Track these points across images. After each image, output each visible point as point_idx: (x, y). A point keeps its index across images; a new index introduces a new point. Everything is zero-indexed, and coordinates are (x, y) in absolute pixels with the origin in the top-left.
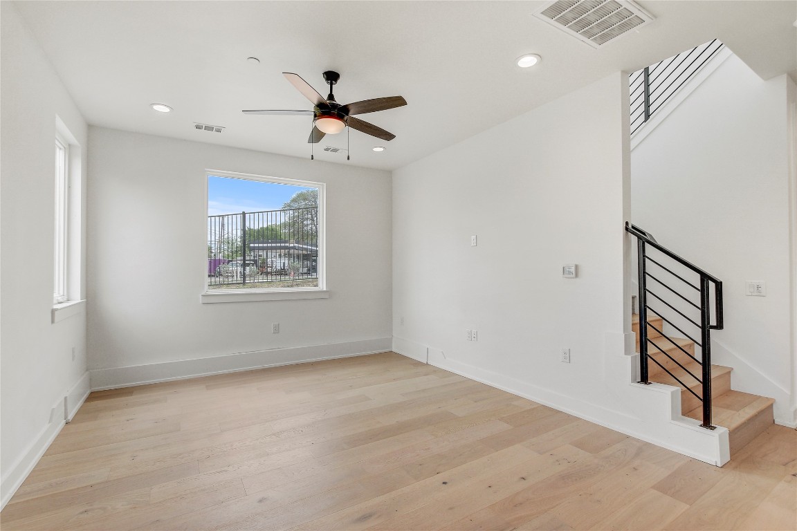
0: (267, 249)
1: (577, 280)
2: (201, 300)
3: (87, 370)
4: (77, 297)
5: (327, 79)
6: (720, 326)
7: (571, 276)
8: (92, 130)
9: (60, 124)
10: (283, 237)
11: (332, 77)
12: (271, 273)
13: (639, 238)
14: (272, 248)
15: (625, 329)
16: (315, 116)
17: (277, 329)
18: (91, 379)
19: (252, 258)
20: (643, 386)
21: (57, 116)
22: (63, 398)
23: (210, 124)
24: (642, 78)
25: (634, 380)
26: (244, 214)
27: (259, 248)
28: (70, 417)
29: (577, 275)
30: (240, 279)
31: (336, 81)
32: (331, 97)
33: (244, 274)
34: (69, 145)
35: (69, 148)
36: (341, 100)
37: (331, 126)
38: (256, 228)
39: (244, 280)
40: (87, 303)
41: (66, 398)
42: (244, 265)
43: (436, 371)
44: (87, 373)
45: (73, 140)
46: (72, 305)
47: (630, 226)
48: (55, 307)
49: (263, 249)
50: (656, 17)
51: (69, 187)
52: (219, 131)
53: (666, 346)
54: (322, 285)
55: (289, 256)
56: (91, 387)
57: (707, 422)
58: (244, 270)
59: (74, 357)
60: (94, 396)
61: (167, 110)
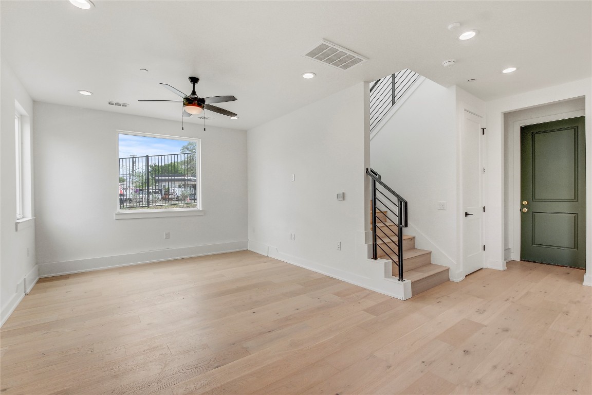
0: (168, 180)
1: (343, 201)
2: (115, 217)
3: (36, 264)
4: (29, 216)
5: (192, 81)
6: (406, 225)
7: (340, 199)
8: (36, 104)
9: (18, 105)
10: (183, 171)
11: (194, 80)
12: (172, 199)
13: (373, 177)
14: (171, 180)
15: (366, 229)
16: (184, 104)
17: (168, 236)
18: (39, 270)
19: (157, 188)
20: (373, 260)
21: (16, 100)
22: (23, 279)
23: (119, 102)
24: (391, 80)
25: (369, 258)
26: (147, 157)
27: (162, 180)
28: (28, 291)
29: (344, 199)
30: (145, 203)
31: (197, 82)
32: (194, 93)
33: (148, 199)
34: (21, 115)
35: (22, 117)
36: (200, 95)
37: (194, 110)
38: (160, 164)
39: (148, 204)
40: (35, 220)
41: (25, 279)
42: (149, 193)
43: (273, 260)
44: (37, 265)
45: (24, 112)
46: (27, 221)
47: (369, 170)
48: (18, 221)
49: (165, 180)
50: (368, 58)
51: (22, 143)
52: (126, 106)
53: (387, 240)
54: (199, 206)
55: (185, 186)
56: (39, 275)
57: (401, 278)
58: (148, 197)
59: (28, 254)
60: (41, 280)
61: (89, 94)
